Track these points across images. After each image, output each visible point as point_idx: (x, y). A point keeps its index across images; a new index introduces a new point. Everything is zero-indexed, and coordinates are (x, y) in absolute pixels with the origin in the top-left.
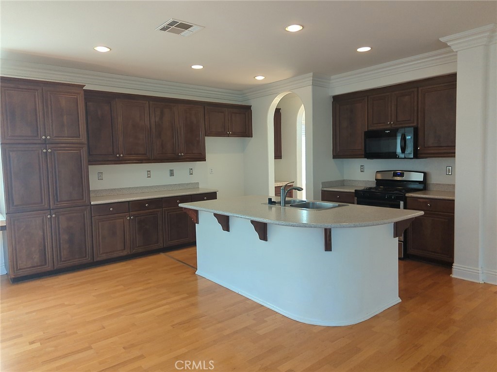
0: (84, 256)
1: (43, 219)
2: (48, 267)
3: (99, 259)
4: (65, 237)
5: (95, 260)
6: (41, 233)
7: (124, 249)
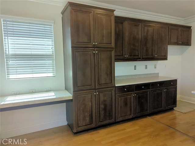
0: (111, 118)
1: (92, 95)
2: (93, 125)
3: (118, 120)
4: (102, 106)
5: (116, 121)
6: (91, 104)
7: (131, 115)
